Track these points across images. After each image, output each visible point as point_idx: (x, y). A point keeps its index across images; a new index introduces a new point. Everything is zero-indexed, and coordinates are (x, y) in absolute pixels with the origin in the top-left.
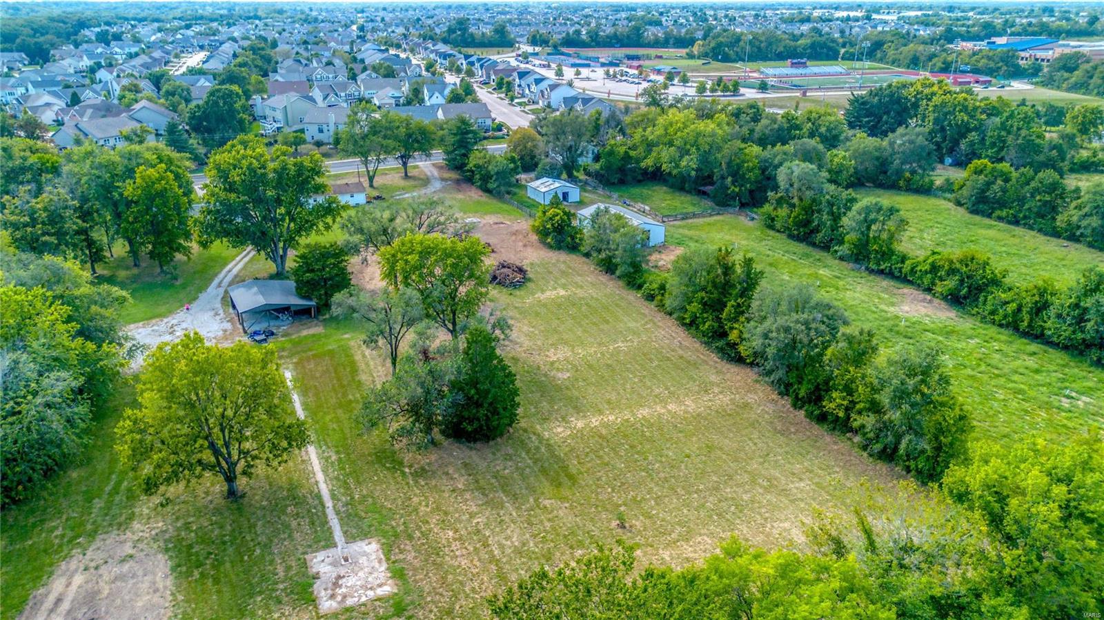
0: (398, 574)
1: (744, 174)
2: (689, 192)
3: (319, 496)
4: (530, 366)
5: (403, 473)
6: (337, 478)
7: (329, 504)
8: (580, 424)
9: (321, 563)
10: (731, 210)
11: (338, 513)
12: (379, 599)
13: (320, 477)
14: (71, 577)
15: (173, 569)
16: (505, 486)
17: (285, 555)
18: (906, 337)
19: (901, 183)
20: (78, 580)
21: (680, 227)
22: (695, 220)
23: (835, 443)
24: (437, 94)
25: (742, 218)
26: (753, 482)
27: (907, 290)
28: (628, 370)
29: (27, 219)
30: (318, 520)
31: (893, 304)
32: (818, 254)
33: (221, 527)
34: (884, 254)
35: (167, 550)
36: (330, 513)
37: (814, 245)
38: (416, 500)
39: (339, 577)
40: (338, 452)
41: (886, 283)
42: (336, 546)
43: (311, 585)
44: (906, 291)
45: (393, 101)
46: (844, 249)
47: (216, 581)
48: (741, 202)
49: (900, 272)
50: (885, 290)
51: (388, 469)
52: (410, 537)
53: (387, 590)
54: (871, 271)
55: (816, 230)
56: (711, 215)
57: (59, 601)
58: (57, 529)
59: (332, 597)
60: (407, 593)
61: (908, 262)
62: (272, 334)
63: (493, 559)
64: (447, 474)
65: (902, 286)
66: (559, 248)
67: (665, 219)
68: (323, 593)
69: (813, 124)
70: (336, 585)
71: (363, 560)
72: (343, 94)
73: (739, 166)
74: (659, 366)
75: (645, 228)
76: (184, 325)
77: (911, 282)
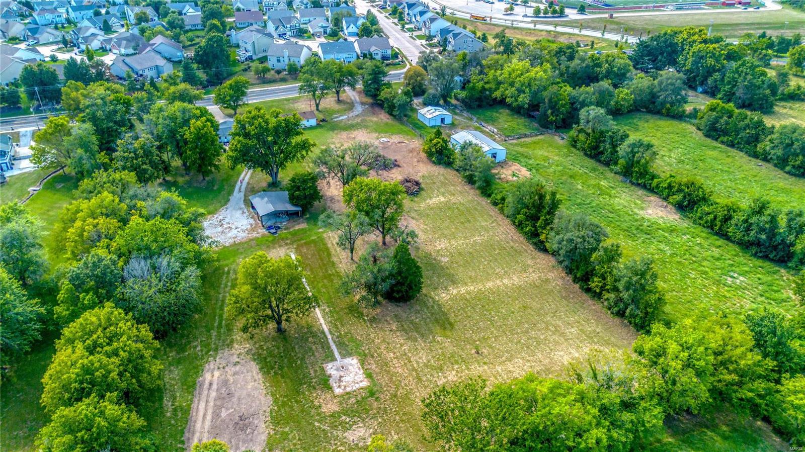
0: (369, 376)
1: (559, 108)
2: (524, 115)
3: (323, 332)
4: (426, 253)
5: (364, 320)
6: (331, 322)
7: (329, 337)
8: (455, 292)
9: (331, 369)
10: (550, 131)
11: (335, 342)
12: (362, 389)
13: (322, 321)
14: (212, 372)
15: (261, 369)
16: (417, 328)
17: (313, 364)
18: (646, 233)
19: (664, 111)
20: (217, 374)
21: (516, 145)
22: (526, 139)
23: (594, 305)
24: (352, 25)
25: (556, 138)
26: (547, 328)
27: (653, 198)
28: (482, 256)
29: (132, 155)
30: (325, 346)
31: (642, 209)
32: (601, 168)
33: (278, 348)
34: (641, 174)
35: (255, 360)
36: (330, 341)
37: (600, 161)
38: (372, 335)
39: (341, 377)
40: (328, 306)
41: (641, 192)
42: (336, 360)
43: (328, 380)
44: (652, 198)
45: (322, 30)
46: (618, 168)
47: (283, 377)
48: (556, 126)
49: (650, 186)
50: (639, 198)
51: (356, 317)
52: (372, 356)
53: (365, 383)
54: (633, 184)
55: (602, 153)
56: (536, 135)
57: (211, 384)
58: (197, 348)
59: (339, 386)
60: (375, 385)
61: (656, 180)
62: (279, 228)
63: (414, 369)
64: (387, 321)
65: (650, 195)
66: (440, 164)
67: (507, 139)
68: (334, 385)
69: (609, 65)
70: (340, 381)
71: (351, 368)
73: (556, 103)
74: (499, 254)
75: (494, 152)
76: (227, 220)
77: (656, 193)
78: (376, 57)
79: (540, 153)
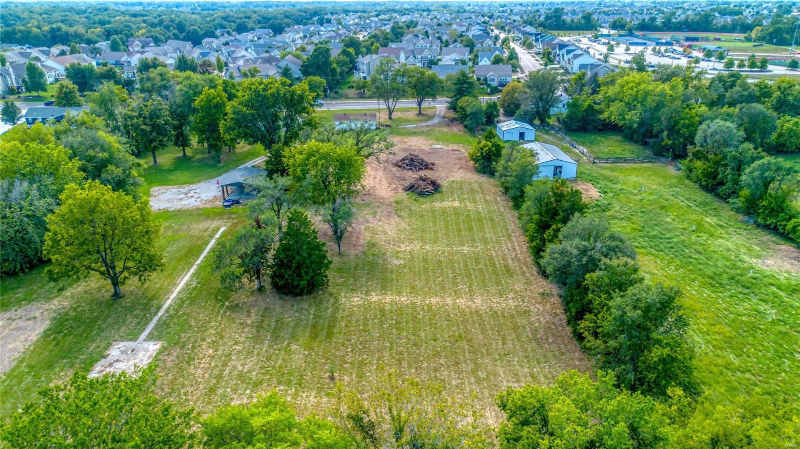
0: (151, 369)
1: (680, 130)
2: (636, 142)
3: (160, 307)
4: (379, 251)
5: (223, 305)
7: (160, 314)
8: (375, 299)
9: (117, 349)
10: (663, 159)
11: (158, 321)
13: (174, 295)
15: (47, 330)
16: (277, 329)
18: (743, 286)
21: (606, 168)
22: (624, 165)
23: (580, 360)
24: (485, 59)
25: (670, 168)
26: (474, 372)
27: (786, 247)
28: (452, 268)
29: (136, 114)
31: (758, 257)
32: (717, 204)
33: (92, 313)
34: (773, 210)
35: (54, 319)
36: (156, 318)
37: (718, 195)
38: (213, 324)
39: (116, 361)
41: (767, 237)
42: (136, 341)
44: (784, 247)
46: (739, 202)
48: (675, 154)
49: (784, 229)
50: (762, 244)
51: (217, 300)
52: (183, 347)
54: (758, 225)
55: (721, 183)
59: (101, 371)
61: (793, 220)
63: (220, 377)
64: (249, 312)
65: (783, 242)
66: (484, 173)
67: (596, 161)
68: (98, 368)
69: (782, 93)
70: (110, 365)
71: (141, 353)
72: (419, 57)
73: (676, 123)
74: (480, 270)
75: (558, 164)
76: (198, 190)
77: (792, 240)
78: (491, 83)
79: (634, 178)
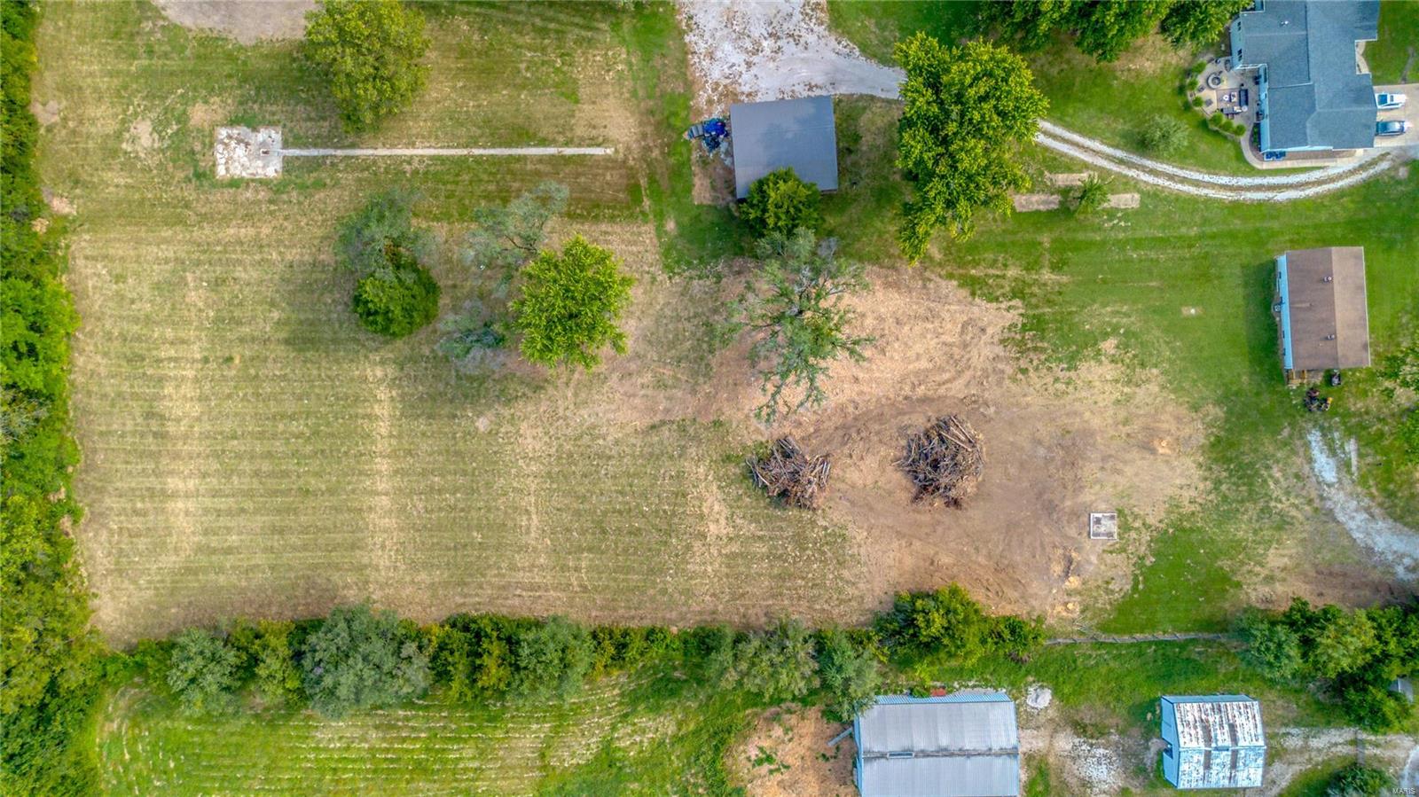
6: (374, 164)
9: (270, 136)
12: (214, 165)
13: (382, 152)
17: (289, 113)
30: (322, 141)
38: (319, 218)
39: (247, 144)
40: (414, 172)
42: (283, 148)
43: (247, 125)
47: (282, 67)
53: (221, 173)
59: (230, 137)
60: (213, 184)
68: (235, 132)
70: (240, 141)
71: (260, 163)
